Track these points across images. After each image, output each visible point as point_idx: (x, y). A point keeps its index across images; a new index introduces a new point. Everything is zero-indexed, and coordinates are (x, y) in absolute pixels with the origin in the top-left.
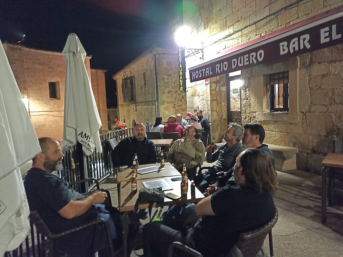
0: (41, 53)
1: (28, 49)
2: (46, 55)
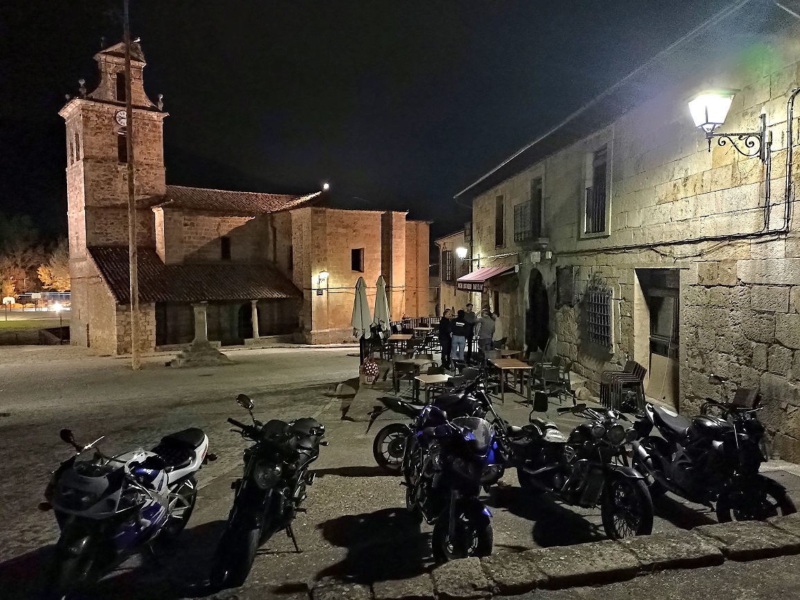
0: (346, 214)
1: (332, 210)
2: (352, 214)
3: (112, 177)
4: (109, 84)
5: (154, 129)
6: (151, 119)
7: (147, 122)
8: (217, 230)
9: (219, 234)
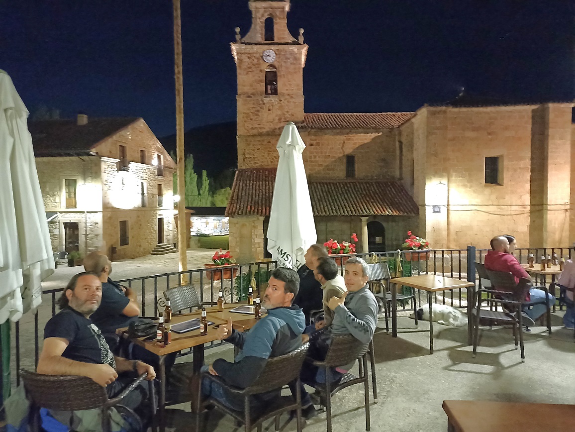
3: (259, 108)
4: (258, 28)
5: (295, 62)
6: (292, 53)
7: (288, 56)
8: (342, 148)
9: (344, 152)
